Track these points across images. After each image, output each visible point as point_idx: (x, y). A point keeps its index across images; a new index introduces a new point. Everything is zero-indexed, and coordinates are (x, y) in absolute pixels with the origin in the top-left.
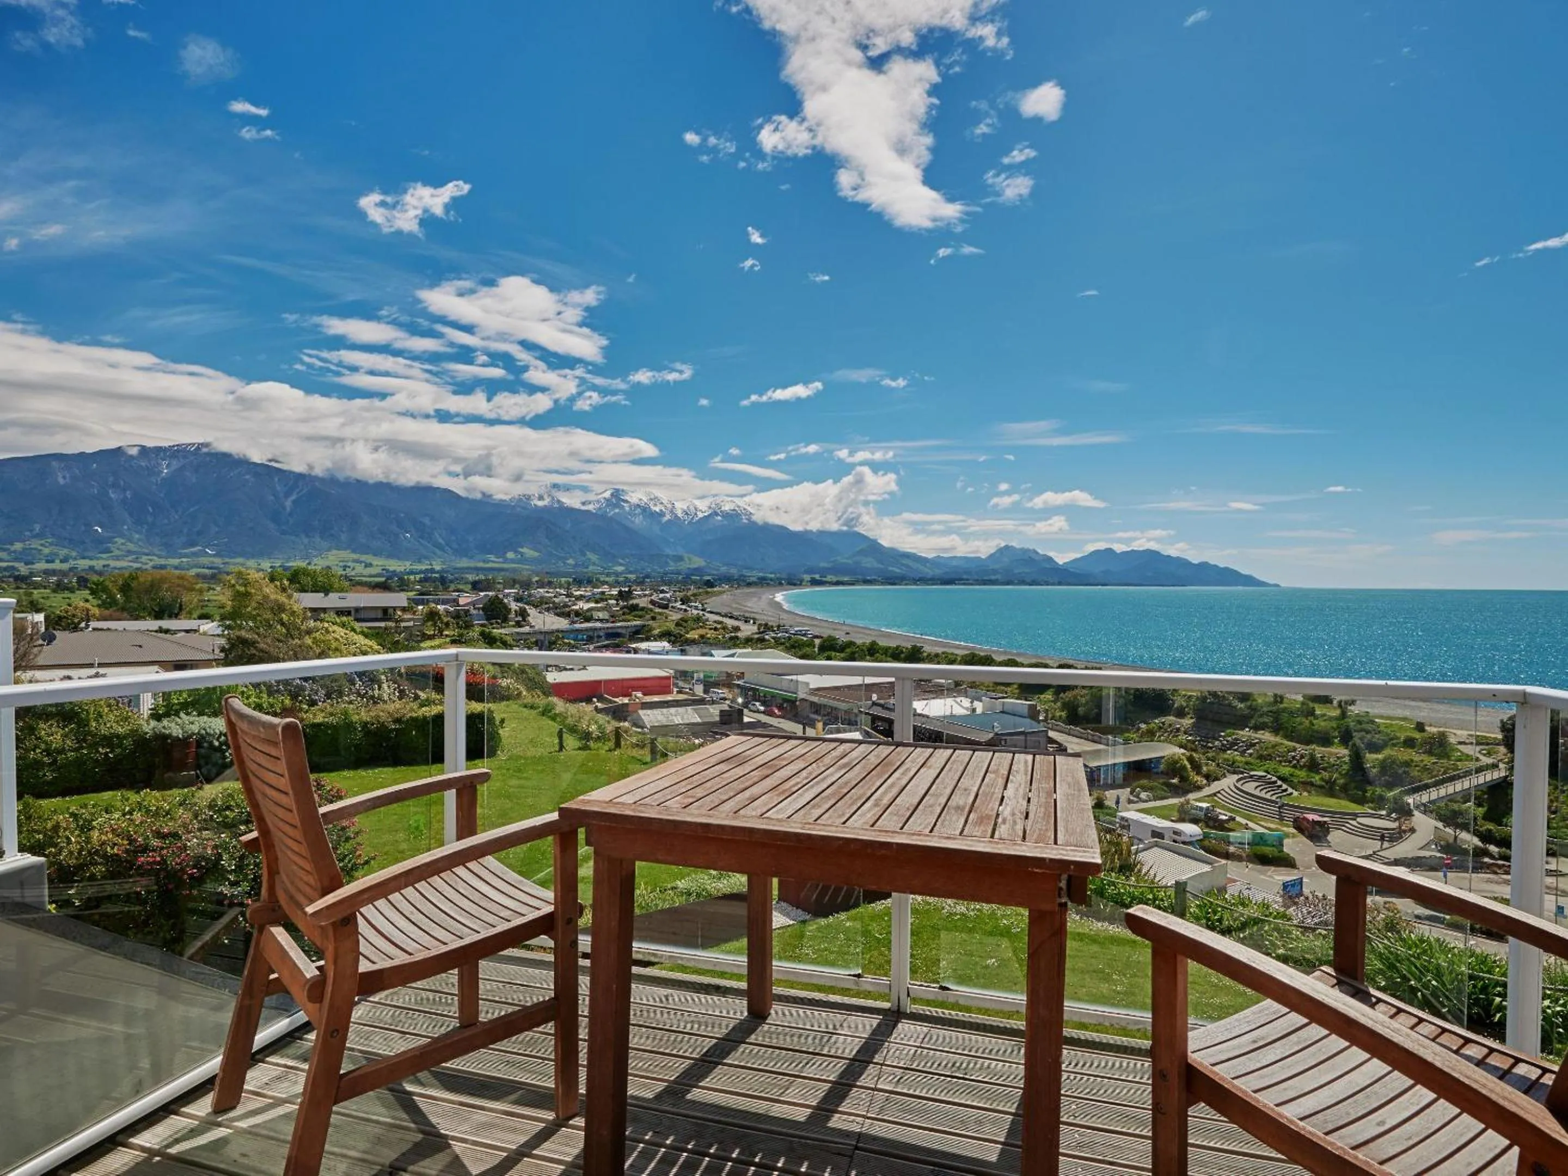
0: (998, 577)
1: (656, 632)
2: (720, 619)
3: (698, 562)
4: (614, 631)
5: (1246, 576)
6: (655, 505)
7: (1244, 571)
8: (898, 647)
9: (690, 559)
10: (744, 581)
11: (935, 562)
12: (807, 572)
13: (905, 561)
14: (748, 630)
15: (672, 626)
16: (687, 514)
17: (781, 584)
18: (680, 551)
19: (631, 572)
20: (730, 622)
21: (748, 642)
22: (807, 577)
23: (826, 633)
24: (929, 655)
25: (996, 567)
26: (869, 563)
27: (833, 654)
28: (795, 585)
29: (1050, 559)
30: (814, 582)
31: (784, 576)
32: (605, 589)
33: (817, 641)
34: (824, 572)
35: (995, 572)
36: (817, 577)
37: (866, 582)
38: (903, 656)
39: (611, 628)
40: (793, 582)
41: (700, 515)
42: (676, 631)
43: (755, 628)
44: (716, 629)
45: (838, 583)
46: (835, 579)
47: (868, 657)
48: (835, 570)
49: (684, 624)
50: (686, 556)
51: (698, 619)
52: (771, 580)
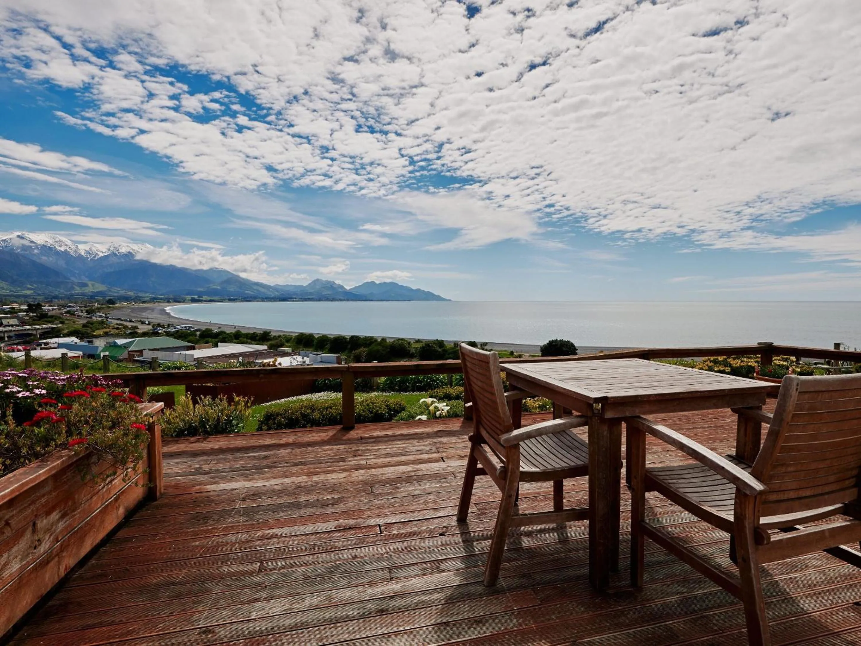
0: (314, 296)
1: (66, 331)
2: (122, 322)
3: (101, 288)
4: (26, 332)
5: (436, 296)
6: (60, 246)
7: (436, 293)
8: (254, 333)
9: (93, 285)
10: (140, 300)
11: (275, 288)
12: (188, 294)
13: (255, 287)
14: (143, 328)
15: (79, 327)
16: (89, 253)
17: (169, 302)
18: (85, 280)
19: (39, 295)
20: (129, 324)
21: (145, 334)
22: (189, 297)
23: (203, 328)
24: (275, 336)
25: (312, 291)
26: (232, 289)
27: (210, 339)
28: (179, 302)
29: (342, 287)
30: (194, 301)
31: (171, 297)
32: (15, 305)
33: (198, 333)
34: (200, 294)
35: (311, 294)
36: (196, 297)
37: (230, 300)
38: (257, 338)
39: (22, 330)
40: (177, 300)
41: (101, 255)
42: (84, 330)
43: (150, 327)
44: (117, 328)
45: (211, 301)
46: (209, 298)
47: (234, 340)
48: (207, 293)
49: (90, 326)
50: (90, 283)
51: (102, 322)
52: (161, 299)
